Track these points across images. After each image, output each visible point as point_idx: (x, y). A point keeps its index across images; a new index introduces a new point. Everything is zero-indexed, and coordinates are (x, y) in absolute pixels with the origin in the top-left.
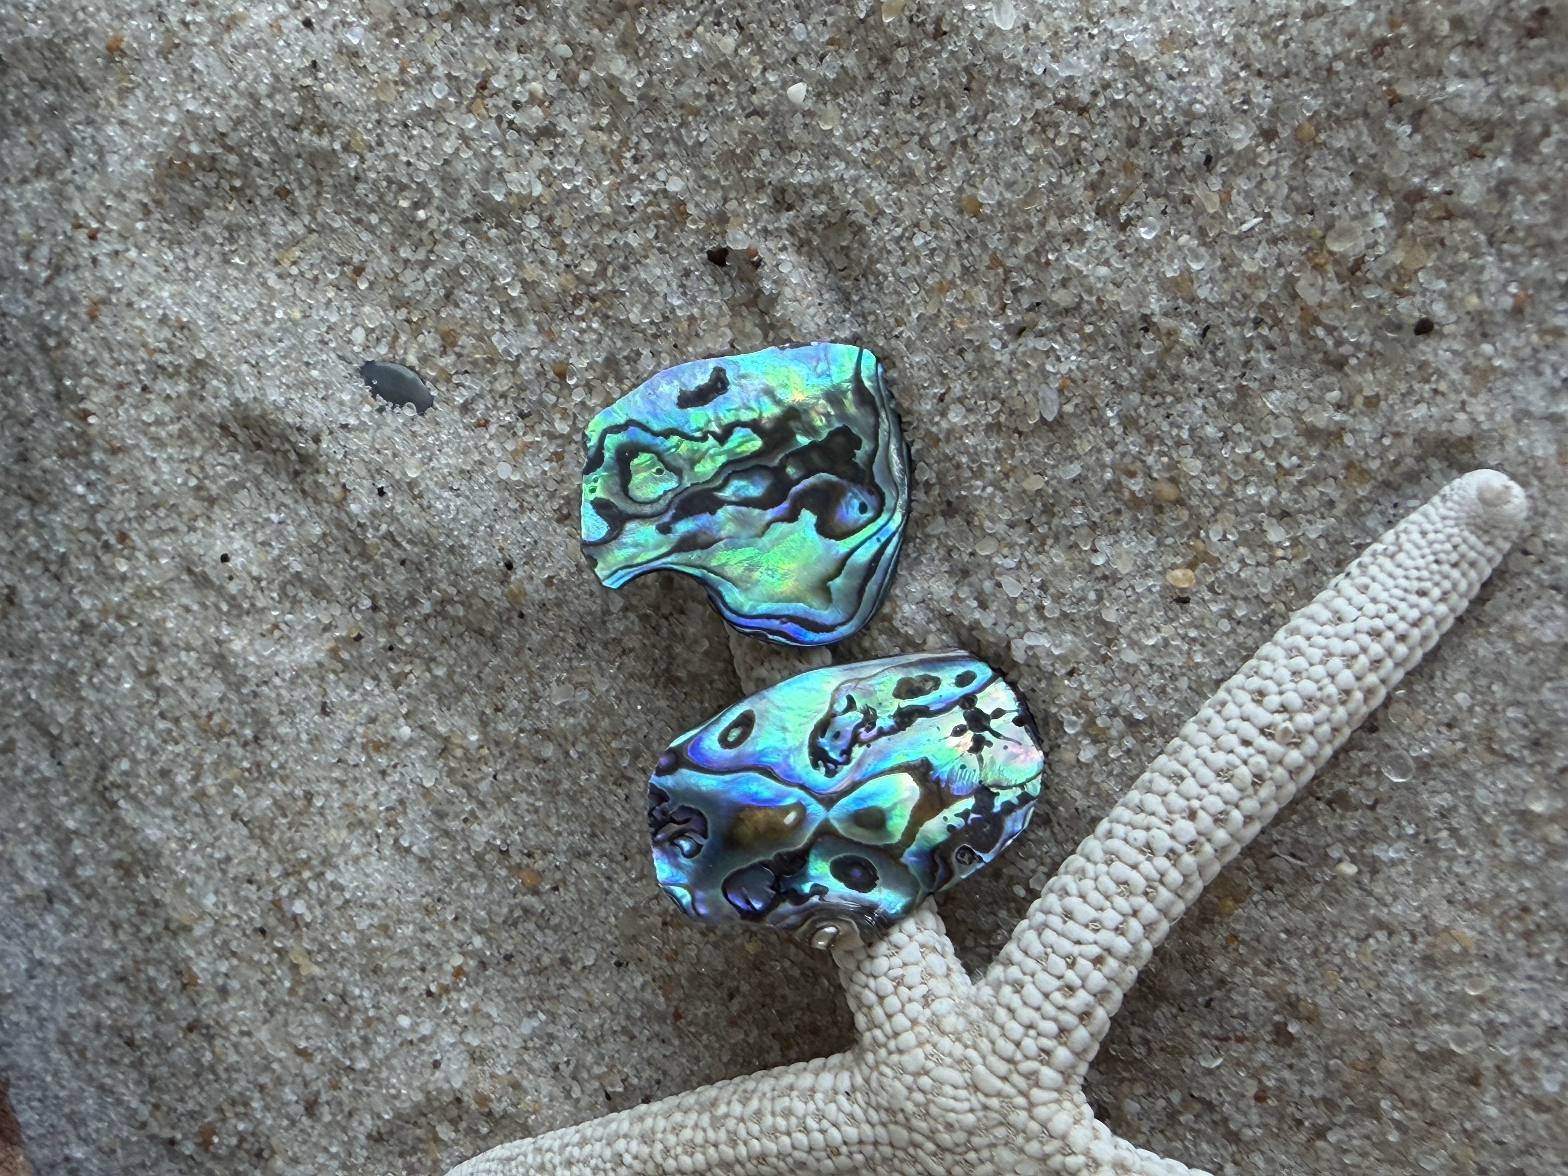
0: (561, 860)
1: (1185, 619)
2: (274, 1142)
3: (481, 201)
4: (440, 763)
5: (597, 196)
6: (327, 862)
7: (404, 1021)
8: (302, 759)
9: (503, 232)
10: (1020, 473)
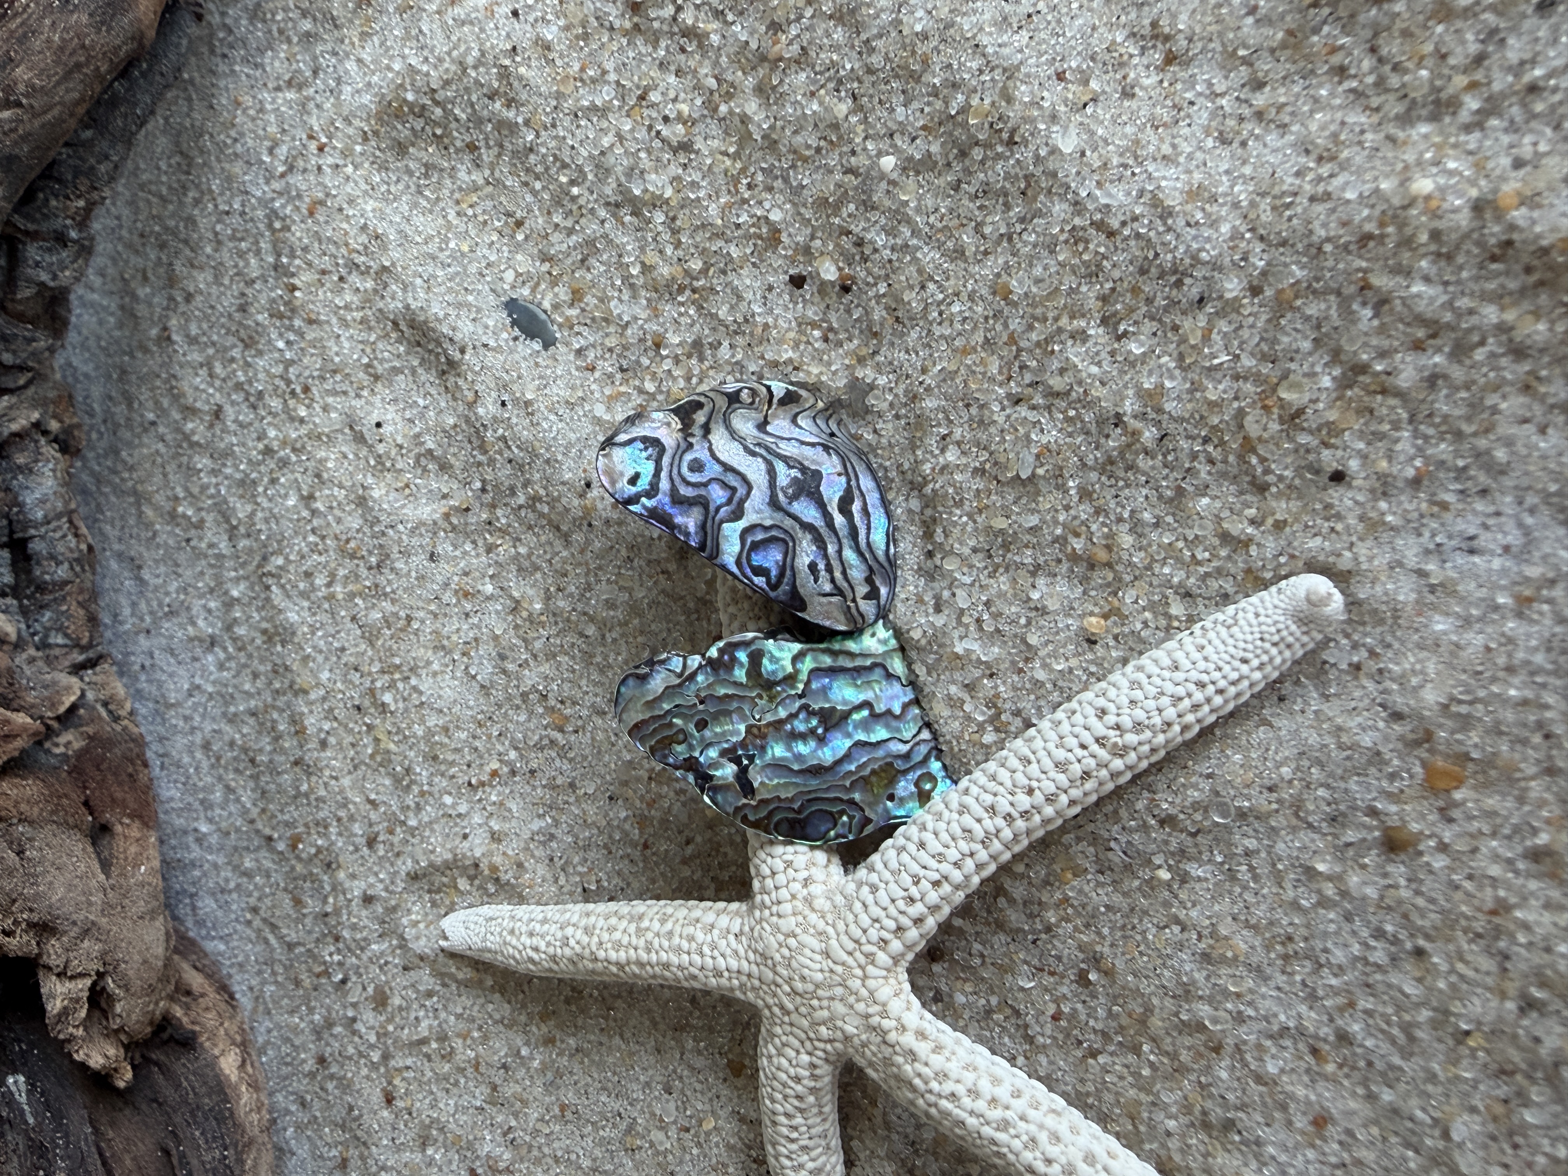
0: (585, 713)
1: (1090, 656)
2: (341, 859)
3: (622, 190)
4: (509, 618)
5: (713, 210)
6: (414, 670)
7: (448, 800)
8: (409, 590)
9: (635, 220)
10: (991, 512)
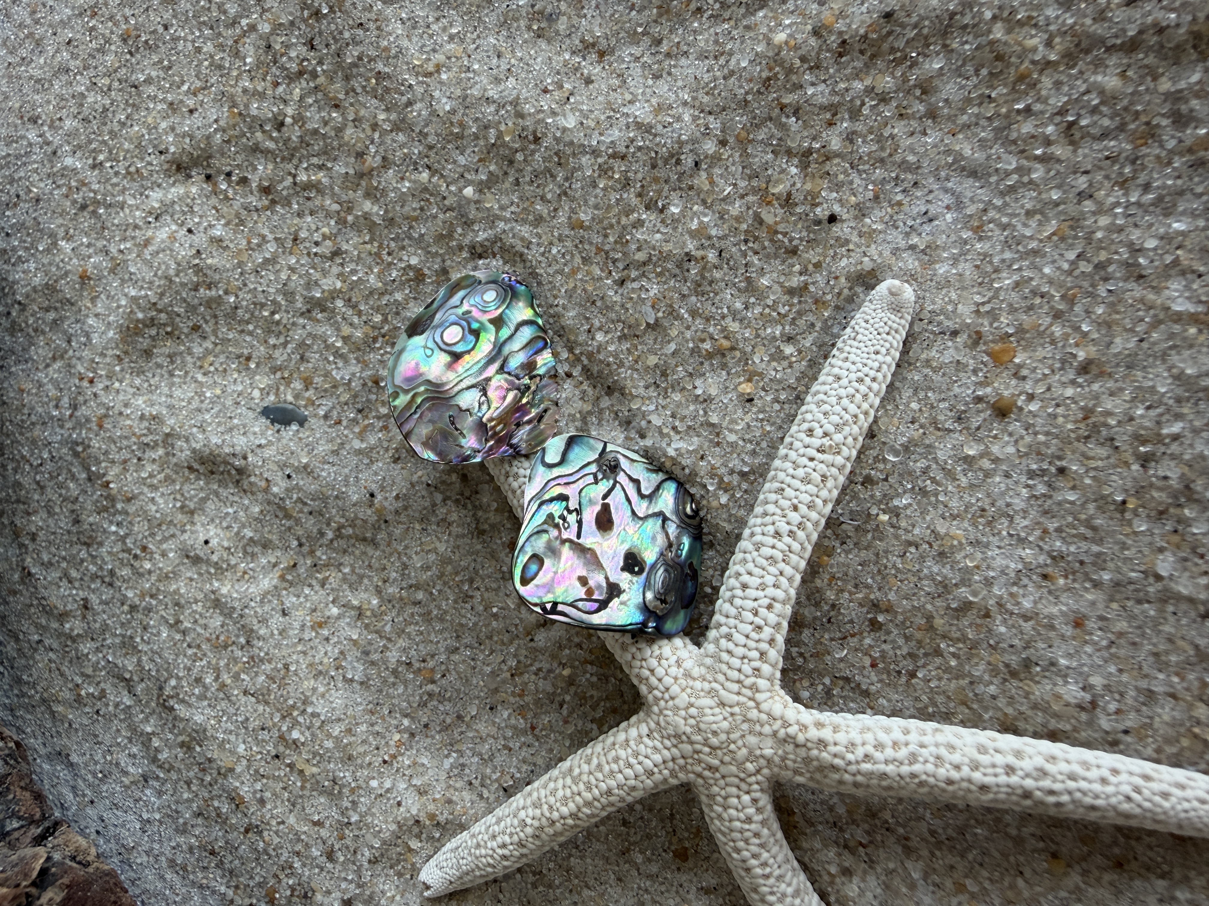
0: (443, 658)
1: (755, 409)
3: (309, 300)
4: (359, 624)
5: (372, 279)
6: (306, 702)
7: (374, 784)
8: (279, 646)
9: (325, 314)
10: (643, 357)
